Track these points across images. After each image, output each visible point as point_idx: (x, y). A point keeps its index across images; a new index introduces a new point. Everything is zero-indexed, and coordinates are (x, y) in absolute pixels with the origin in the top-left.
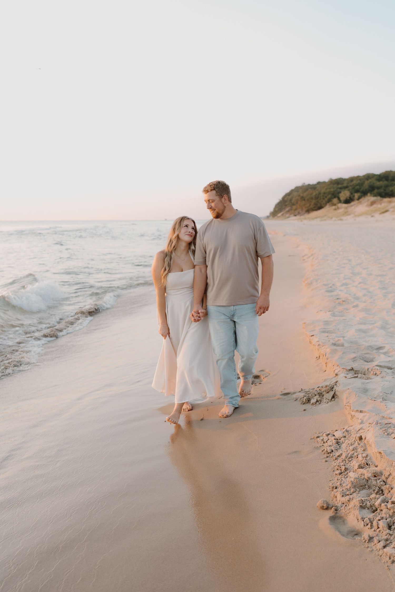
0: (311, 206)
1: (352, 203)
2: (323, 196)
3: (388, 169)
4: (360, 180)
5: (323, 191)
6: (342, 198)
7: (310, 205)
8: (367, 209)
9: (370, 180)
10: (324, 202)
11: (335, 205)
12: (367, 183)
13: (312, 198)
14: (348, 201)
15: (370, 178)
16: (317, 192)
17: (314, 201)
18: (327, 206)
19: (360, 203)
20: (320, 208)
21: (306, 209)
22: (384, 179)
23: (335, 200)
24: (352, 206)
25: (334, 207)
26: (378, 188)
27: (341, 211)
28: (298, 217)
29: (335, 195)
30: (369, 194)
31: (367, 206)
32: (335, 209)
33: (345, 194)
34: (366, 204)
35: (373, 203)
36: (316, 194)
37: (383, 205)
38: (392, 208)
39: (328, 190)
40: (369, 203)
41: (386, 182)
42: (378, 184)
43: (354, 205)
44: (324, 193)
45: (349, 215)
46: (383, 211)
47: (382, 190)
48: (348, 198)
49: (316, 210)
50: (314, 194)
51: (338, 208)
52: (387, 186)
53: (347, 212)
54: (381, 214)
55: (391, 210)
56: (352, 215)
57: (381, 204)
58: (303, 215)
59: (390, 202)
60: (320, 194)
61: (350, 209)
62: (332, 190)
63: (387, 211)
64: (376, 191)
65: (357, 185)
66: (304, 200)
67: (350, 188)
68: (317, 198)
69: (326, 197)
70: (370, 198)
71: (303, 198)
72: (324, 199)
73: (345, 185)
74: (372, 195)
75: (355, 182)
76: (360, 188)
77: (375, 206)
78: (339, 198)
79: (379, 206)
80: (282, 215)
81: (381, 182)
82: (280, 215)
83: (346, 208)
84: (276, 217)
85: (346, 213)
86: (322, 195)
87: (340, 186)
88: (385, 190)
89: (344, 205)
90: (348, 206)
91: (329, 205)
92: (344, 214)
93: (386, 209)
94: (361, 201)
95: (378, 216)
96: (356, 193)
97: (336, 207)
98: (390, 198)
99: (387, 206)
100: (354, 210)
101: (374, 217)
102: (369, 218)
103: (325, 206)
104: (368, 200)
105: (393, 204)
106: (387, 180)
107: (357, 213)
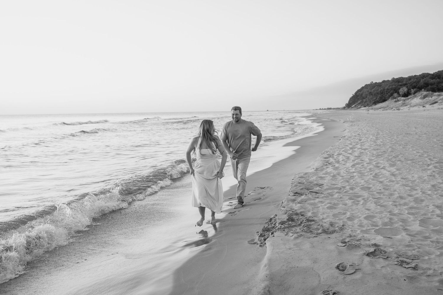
0: (377, 99)
1: (409, 97)
4: (417, 79)
5: (386, 88)
6: (401, 93)
7: (377, 98)
8: (421, 101)
9: (425, 79)
10: (387, 96)
11: (396, 98)
12: (422, 81)
13: (378, 93)
14: (406, 95)
15: (425, 77)
16: (382, 89)
17: (379, 95)
19: (415, 97)
20: (384, 100)
21: (373, 102)
22: (436, 78)
23: (395, 95)
24: (409, 99)
25: (395, 100)
26: (432, 84)
27: (400, 102)
28: (367, 108)
29: (396, 91)
30: (423, 90)
31: (421, 98)
32: (396, 102)
33: (403, 90)
34: (420, 97)
35: (425, 97)
36: (381, 90)
37: (433, 98)
39: (391, 87)
40: (423, 97)
41: (438, 80)
42: (432, 81)
43: (411, 98)
44: (388, 89)
45: (406, 105)
46: (433, 102)
48: (406, 93)
49: (381, 102)
50: (380, 90)
51: (398, 101)
52: (439, 83)
53: (405, 103)
54: (431, 105)
55: (441, 101)
56: (409, 106)
57: (431, 97)
58: (371, 106)
59: (439, 95)
60: (384, 90)
61: (407, 101)
62: (394, 87)
64: (430, 86)
65: (414, 83)
66: (372, 95)
67: (409, 85)
68: (382, 93)
69: (389, 92)
70: (424, 93)
71: (371, 94)
72: (387, 94)
73: (404, 82)
75: (412, 80)
76: (417, 85)
77: (427, 98)
78: (398, 93)
79: (430, 98)
80: (355, 106)
81: (434, 80)
82: (353, 106)
83: (404, 100)
84: (350, 108)
85: (404, 105)
86: (385, 91)
87: (400, 84)
89: (403, 98)
90: (406, 99)
91: (391, 98)
92: (402, 105)
93: (436, 101)
94: (416, 95)
95: (428, 106)
96: (413, 89)
97: (397, 99)
98: (439, 92)
99: (436, 99)
100: (410, 102)
101: (425, 107)
102: (421, 108)
103: (388, 99)
104: (422, 94)
105: (442, 97)
106: (439, 78)
107: (412, 105)
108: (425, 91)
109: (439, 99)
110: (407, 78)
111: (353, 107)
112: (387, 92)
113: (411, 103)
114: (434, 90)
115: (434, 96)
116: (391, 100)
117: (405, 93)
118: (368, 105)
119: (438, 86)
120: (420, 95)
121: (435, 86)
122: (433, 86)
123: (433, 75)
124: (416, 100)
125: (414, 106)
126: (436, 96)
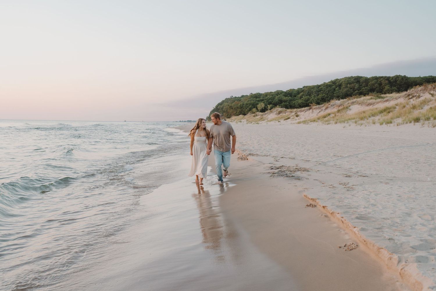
1: (266, 112)
3: (292, 88)
4: (272, 95)
5: (245, 103)
6: (259, 109)
7: (237, 112)
8: (276, 116)
9: (279, 96)
10: (246, 110)
11: (254, 113)
12: (277, 97)
13: (238, 108)
14: (263, 110)
15: (279, 94)
16: (241, 103)
17: (239, 110)
18: (249, 114)
19: (272, 112)
22: (289, 95)
23: (254, 110)
24: (266, 114)
25: (253, 114)
26: (285, 101)
27: (258, 117)
29: (255, 106)
30: (278, 106)
31: (276, 114)
32: (254, 116)
33: (261, 105)
34: (275, 113)
35: (280, 113)
36: (241, 105)
37: (287, 114)
38: (292, 116)
39: (250, 102)
40: (278, 113)
41: (290, 98)
42: (285, 98)
43: (268, 113)
44: (247, 104)
45: (264, 120)
46: (287, 118)
50: (239, 104)
51: (257, 115)
52: (291, 100)
53: (262, 118)
54: (285, 120)
55: (292, 117)
56: (266, 121)
57: (285, 114)
59: (291, 112)
60: (243, 104)
61: (264, 116)
62: (252, 102)
63: (289, 118)
64: (283, 103)
65: (270, 99)
66: (232, 109)
67: (265, 101)
68: (241, 107)
69: (248, 107)
70: (280, 109)
71: (231, 107)
72: (246, 108)
73: (262, 98)
74: (280, 107)
75: (268, 97)
76: (272, 101)
77: (281, 114)
78: (257, 108)
79: (284, 114)
81: (287, 97)
83: (262, 115)
85: (262, 119)
86: (245, 105)
87: (258, 99)
89: (261, 113)
90: (263, 114)
91: (250, 113)
92: (260, 120)
93: (289, 117)
94: (272, 111)
95: (282, 121)
96: (269, 104)
98: (291, 109)
99: (289, 115)
100: (267, 117)
101: (280, 122)
102: (277, 122)
103: (247, 114)
104: (277, 110)
105: (293, 114)
106: (291, 96)
107: (269, 119)
109: (291, 115)
110: (264, 94)
112: (246, 106)
113: (268, 118)
114: (287, 107)
115: (288, 112)
116: (250, 114)
117: (262, 108)
119: (290, 103)
120: (275, 112)
121: (287, 103)
122: (286, 103)
123: (286, 92)
124: (271, 115)
125: (271, 121)
126: (289, 112)
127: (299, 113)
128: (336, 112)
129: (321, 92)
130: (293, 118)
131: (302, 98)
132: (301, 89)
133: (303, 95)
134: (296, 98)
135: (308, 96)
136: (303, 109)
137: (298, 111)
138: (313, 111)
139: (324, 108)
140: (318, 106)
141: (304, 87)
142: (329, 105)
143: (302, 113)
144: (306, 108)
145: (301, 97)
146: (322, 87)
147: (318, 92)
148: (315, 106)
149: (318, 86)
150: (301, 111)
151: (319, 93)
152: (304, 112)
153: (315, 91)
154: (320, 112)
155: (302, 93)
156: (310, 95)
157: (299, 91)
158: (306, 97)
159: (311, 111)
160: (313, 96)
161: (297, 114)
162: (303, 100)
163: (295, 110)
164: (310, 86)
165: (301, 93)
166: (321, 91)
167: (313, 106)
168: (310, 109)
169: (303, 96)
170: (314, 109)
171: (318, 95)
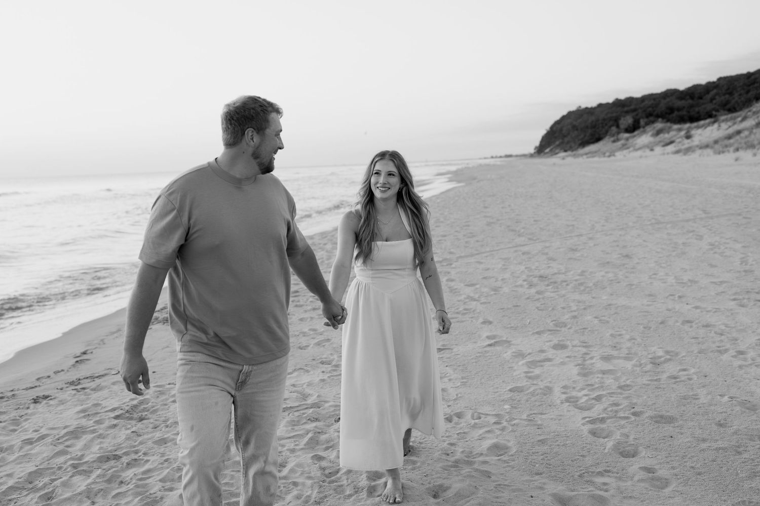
0: (586, 138)
1: (636, 133)
2: (602, 123)
4: (654, 99)
5: (602, 117)
6: (622, 126)
7: (585, 136)
8: (652, 139)
9: (668, 100)
10: (603, 131)
11: (613, 136)
12: (663, 104)
13: (587, 127)
14: (631, 129)
15: (670, 96)
16: (595, 118)
17: (590, 131)
18: (607, 137)
19: (644, 132)
20: (598, 140)
21: (580, 142)
22: (688, 97)
23: (614, 129)
24: (634, 136)
25: (612, 139)
26: (679, 109)
27: (619, 143)
28: (569, 153)
29: (616, 122)
30: (660, 119)
31: (653, 135)
32: (614, 141)
33: (628, 120)
34: (650, 133)
35: (658, 132)
36: (592, 122)
37: (672, 133)
38: (679, 138)
39: (609, 115)
40: (655, 132)
41: (690, 101)
42: (679, 103)
43: (638, 134)
44: (604, 120)
45: (628, 148)
46: (668, 141)
47: (684, 113)
48: (631, 126)
49: (593, 143)
50: (590, 121)
51: (618, 140)
52: (692, 106)
53: (626, 144)
54: (664, 146)
55: (680, 140)
56: (631, 149)
57: (668, 133)
58: (576, 149)
59: (680, 130)
60: (598, 120)
61: (631, 141)
62: (613, 115)
63: (672, 142)
64: (676, 113)
65: (649, 107)
66: (577, 130)
67: (640, 111)
68: (594, 126)
70: (659, 125)
71: (575, 128)
72: (603, 127)
73: (632, 107)
74: (665, 120)
75: (646, 102)
76: (654, 111)
77: (661, 135)
78: (618, 126)
79: (666, 136)
80: (551, 150)
81: (683, 102)
82: (547, 150)
83: (627, 139)
84: (542, 154)
85: (624, 147)
86: (600, 122)
87: (626, 109)
88: (689, 112)
89: (627, 135)
90: (630, 137)
91: (610, 135)
92: (621, 148)
93: (672, 139)
94: (646, 130)
95: (658, 150)
96: (647, 117)
97: (615, 138)
98: (680, 124)
99: (675, 136)
100: (635, 142)
101: (653, 151)
102: (648, 152)
103: (605, 137)
104: (654, 128)
105: (683, 133)
106: (692, 98)
107: (637, 146)
108: (662, 122)
109: (678, 136)
110: (637, 99)
111: (547, 153)
113: (636, 144)
114: (681, 120)
115: (673, 130)
117: (629, 126)
118: (571, 149)
120: (650, 131)
122: (680, 113)
123: (682, 92)
124: (644, 138)
125: (640, 149)
126: (676, 132)
127: (693, 132)
128: (754, 126)
129: (756, 85)
130: (680, 142)
131: (714, 102)
132: (714, 83)
133: (717, 94)
134: (701, 101)
135: (727, 96)
136: (702, 122)
137: (692, 129)
138: (720, 126)
139: (740, 119)
140: (730, 116)
141: (720, 79)
142: (749, 113)
143: (700, 131)
144: (708, 121)
145: (712, 100)
146: (757, 76)
147: (749, 86)
148: (725, 114)
149: (749, 75)
150: (698, 127)
151: (751, 86)
152: (703, 128)
153: (741, 84)
154: (730, 127)
155: (715, 91)
156: (731, 94)
157: (709, 87)
158: (723, 98)
159: (716, 125)
160: (736, 95)
161: (688, 134)
162: (715, 104)
163: (687, 125)
164: (731, 77)
165: (713, 90)
166: (754, 83)
167: (722, 115)
168: (714, 122)
169: (717, 97)
170: (723, 121)
171: (748, 92)
